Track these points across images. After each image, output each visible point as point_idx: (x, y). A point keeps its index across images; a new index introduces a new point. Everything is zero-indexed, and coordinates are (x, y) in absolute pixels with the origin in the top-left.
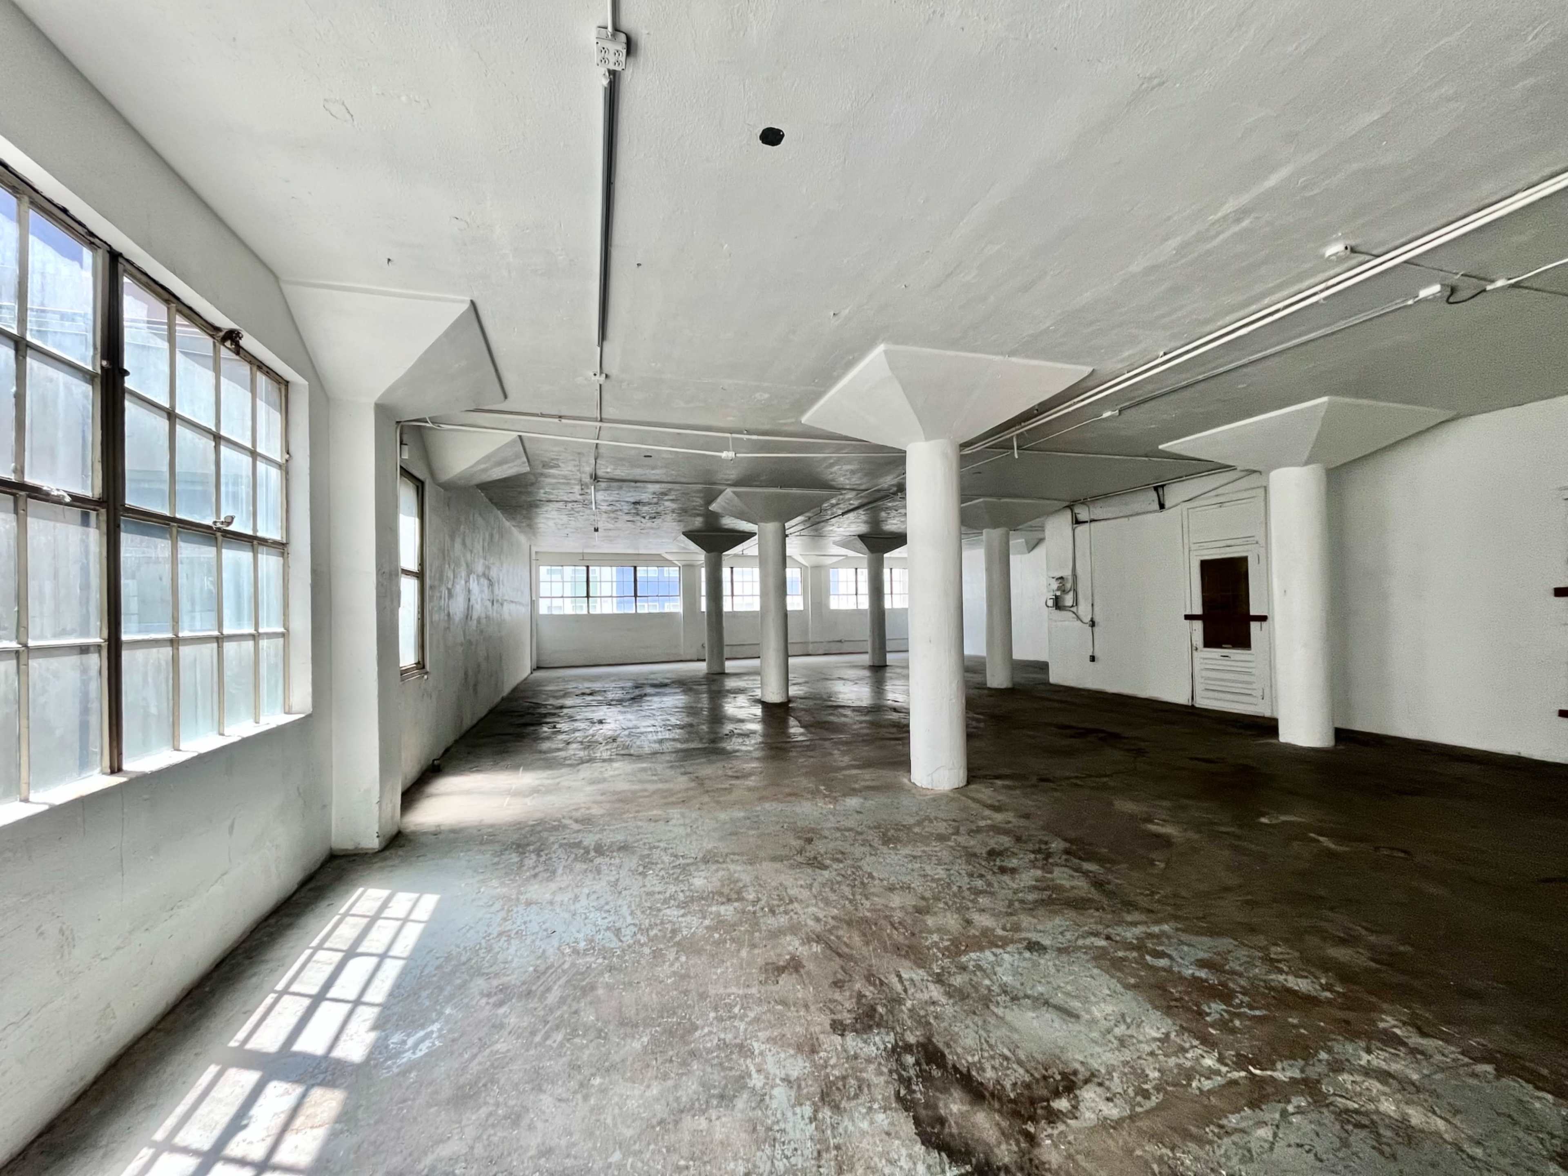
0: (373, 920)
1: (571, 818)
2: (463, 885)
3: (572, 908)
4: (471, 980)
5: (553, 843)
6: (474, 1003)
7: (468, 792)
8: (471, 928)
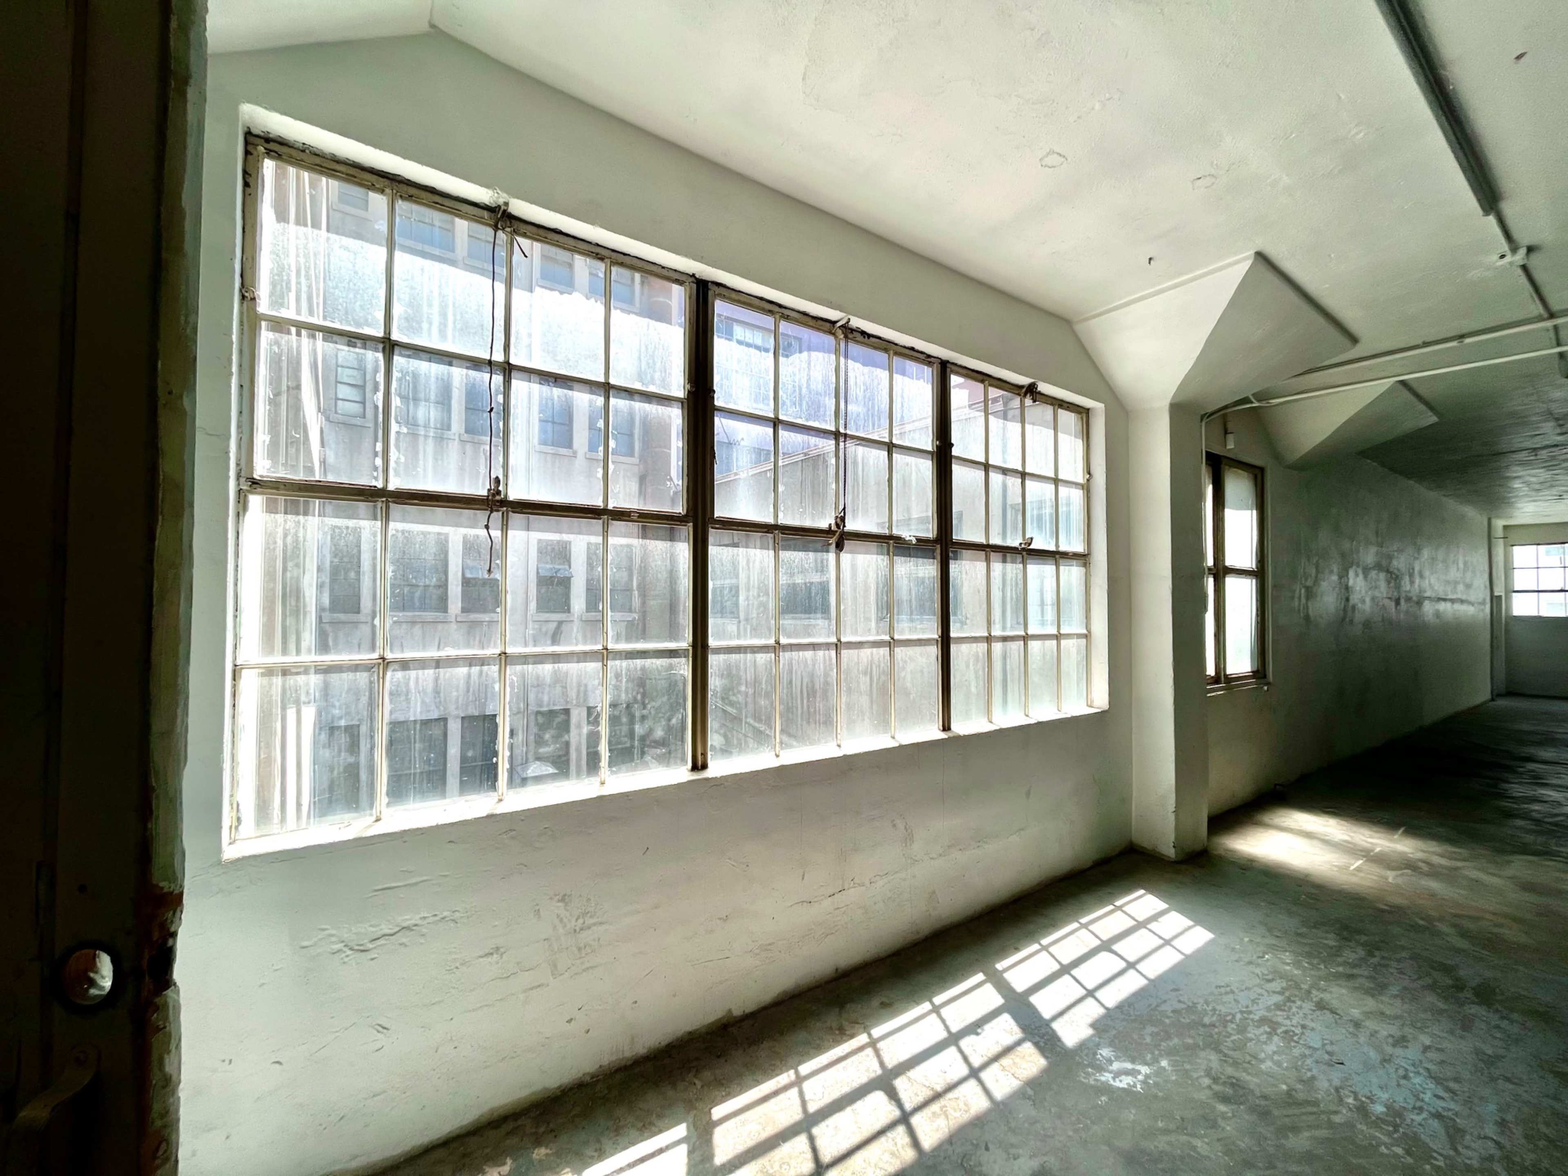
0: (1140, 925)
1: (1455, 926)
2: (1246, 939)
3: (1389, 1050)
4: (1203, 1050)
5: (1403, 948)
6: (1195, 1075)
7: (1309, 835)
8: (1232, 992)
